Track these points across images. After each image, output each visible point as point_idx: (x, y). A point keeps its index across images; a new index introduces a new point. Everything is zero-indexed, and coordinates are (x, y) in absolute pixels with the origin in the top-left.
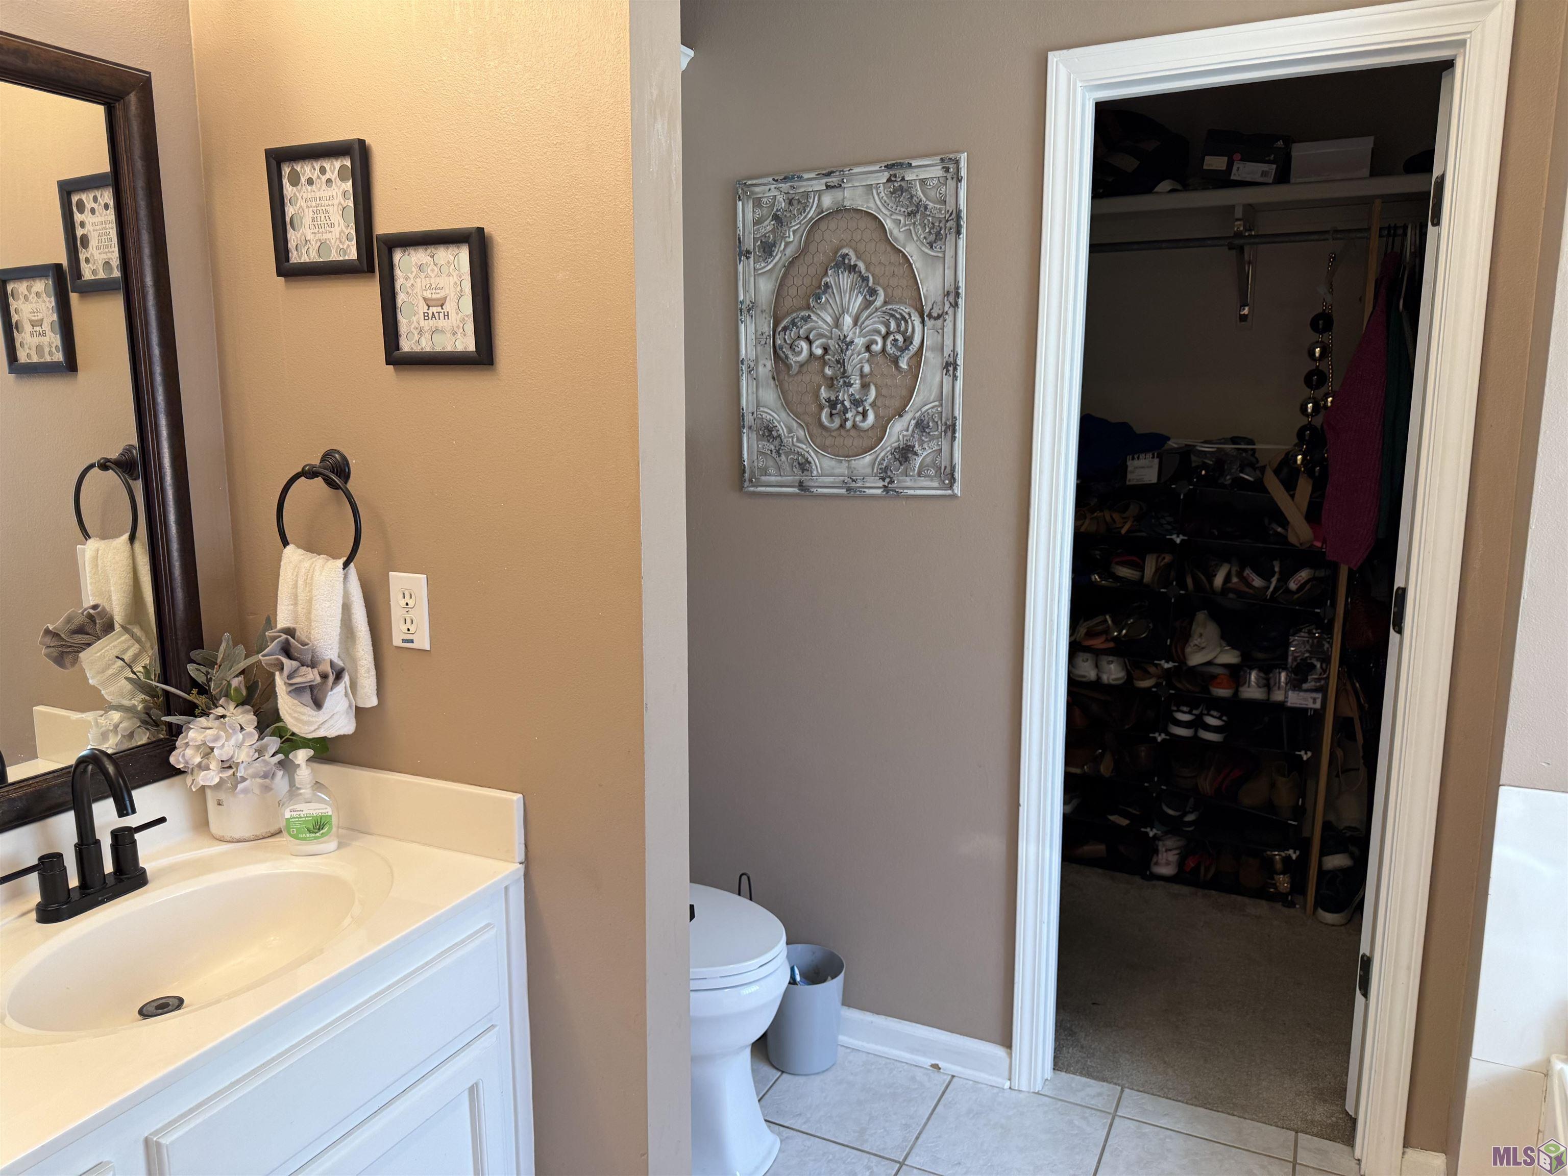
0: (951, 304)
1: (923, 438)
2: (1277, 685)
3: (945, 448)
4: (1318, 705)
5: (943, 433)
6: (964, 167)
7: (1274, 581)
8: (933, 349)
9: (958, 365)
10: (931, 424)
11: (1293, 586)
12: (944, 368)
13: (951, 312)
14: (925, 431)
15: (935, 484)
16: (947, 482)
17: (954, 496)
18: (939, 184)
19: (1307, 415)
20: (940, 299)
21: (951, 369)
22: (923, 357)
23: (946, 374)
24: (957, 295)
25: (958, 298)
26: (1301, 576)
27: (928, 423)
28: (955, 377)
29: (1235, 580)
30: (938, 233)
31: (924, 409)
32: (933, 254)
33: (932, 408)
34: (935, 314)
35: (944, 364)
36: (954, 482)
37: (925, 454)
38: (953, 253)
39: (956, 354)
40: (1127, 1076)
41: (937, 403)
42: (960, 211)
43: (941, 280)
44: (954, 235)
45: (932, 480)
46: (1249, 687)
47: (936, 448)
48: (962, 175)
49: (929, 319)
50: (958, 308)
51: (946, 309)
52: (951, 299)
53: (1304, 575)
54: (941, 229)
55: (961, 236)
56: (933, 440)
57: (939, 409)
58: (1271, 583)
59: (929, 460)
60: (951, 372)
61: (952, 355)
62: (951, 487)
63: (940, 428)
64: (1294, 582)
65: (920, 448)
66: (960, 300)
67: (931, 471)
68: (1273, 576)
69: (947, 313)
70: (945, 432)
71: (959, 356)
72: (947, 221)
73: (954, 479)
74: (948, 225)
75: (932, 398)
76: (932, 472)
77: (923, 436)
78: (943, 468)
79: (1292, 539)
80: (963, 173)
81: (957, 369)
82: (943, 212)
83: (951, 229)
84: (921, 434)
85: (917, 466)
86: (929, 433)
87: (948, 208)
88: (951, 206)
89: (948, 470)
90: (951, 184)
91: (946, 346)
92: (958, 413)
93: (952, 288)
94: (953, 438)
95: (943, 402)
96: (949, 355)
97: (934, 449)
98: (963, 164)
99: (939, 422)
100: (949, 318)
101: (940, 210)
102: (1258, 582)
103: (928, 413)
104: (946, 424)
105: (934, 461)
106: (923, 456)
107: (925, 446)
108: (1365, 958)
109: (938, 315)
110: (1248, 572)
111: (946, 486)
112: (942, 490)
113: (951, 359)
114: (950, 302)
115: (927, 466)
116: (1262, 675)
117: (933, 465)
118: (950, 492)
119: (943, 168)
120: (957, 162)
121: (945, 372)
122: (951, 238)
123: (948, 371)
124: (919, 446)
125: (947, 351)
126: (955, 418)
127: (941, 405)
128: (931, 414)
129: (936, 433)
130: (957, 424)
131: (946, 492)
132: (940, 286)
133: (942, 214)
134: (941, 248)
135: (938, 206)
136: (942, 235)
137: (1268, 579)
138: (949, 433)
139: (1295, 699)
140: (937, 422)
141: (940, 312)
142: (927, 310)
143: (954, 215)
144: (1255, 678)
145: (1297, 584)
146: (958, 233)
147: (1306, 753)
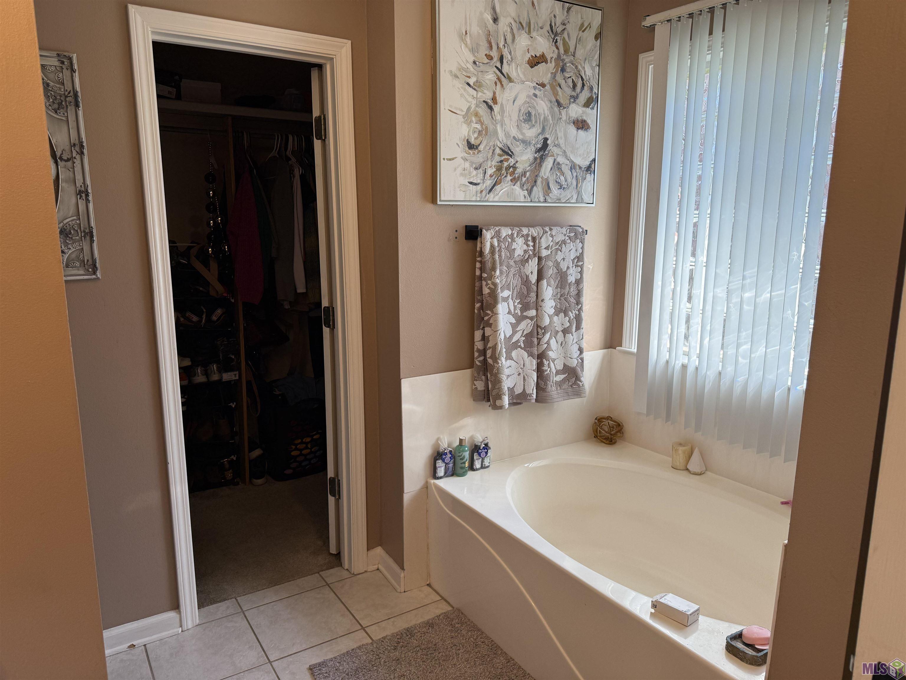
0: (77, 152)
1: (68, 241)
2: (213, 372)
3: (86, 248)
4: (237, 378)
5: (83, 238)
6: (76, 63)
7: (204, 316)
8: (66, 181)
9: (89, 193)
10: (72, 232)
11: (214, 318)
12: (77, 195)
13: (78, 157)
14: (68, 236)
15: (82, 272)
16: (91, 270)
17: (98, 278)
18: (57, 71)
19: (211, 227)
20: (67, 148)
21: (83, 195)
22: (60, 186)
23: (80, 199)
24: (82, 146)
25: (84, 149)
26: (218, 313)
27: (70, 231)
28: (87, 201)
29: (182, 319)
30: (60, 104)
31: (65, 222)
32: (58, 117)
33: (72, 221)
34: (65, 158)
35: (78, 192)
36: (97, 270)
37: (70, 252)
38: (74, 118)
39: (86, 186)
40: (234, 592)
41: (75, 218)
42: (77, 92)
43: (67, 135)
44: (73, 108)
45: (78, 269)
46: (198, 376)
47: (79, 248)
48: (76, 68)
49: (61, 161)
50: (84, 155)
51: (74, 155)
52: (77, 148)
53: (219, 311)
54: (62, 101)
55: (80, 109)
56: (76, 242)
57: (77, 222)
58: (202, 318)
59: (74, 256)
60: (84, 197)
61: (83, 186)
62: (94, 273)
63: (79, 234)
64: (215, 316)
65: (66, 248)
66: (85, 150)
67: (76, 263)
68: (203, 315)
69: (75, 158)
70: (85, 237)
71: (89, 187)
72: (66, 97)
73: (97, 268)
74: (68, 99)
75: (70, 214)
76: (78, 264)
77: (67, 239)
78: (86, 261)
79: (212, 293)
80: (76, 67)
81: (89, 196)
82: (62, 90)
83: (71, 102)
84: (65, 238)
85: (65, 261)
86: (72, 238)
87: (66, 88)
88: (69, 87)
89: (90, 262)
90: (67, 73)
91: (78, 180)
92: (93, 224)
93: (77, 142)
94: (92, 241)
95: (80, 217)
96: (81, 186)
97: (77, 248)
98: (75, 61)
99: (79, 231)
100: (78, 162)
101: (60, 89)
102: (195, 319)
103: (69, 224)
104: (84, 231)
105: (78, 257)
106: (69, 253)
107: (70, 246)
108: (332, 479)
109: (68, 158)
110: (188, 314)
111: (89, 273)
112: (88, 275)
113: (83, 189)
114: (76, 151)
115: (73, 260)
116: (203, 368)
117: (77, 259)
118: (94, 276)
119: (59, 60)
120: (70, 59)
121: (79, 197)
122: (71, 110)
123: (81, 197)
124: (65, 247)
125: (79, 183)
126: (92, 227)
127: (79, 219)
128: (72, 225)
129: (77, 238)
130: (94, 232)
131: (91, 276)
132: (66, 140)
133: (62, 91)
134: (64, 114)
135: (58, 86)
136: (63, 105)
137: (200, 316)
138: (88, 238)
139: (227, 377)
140: (77, 231)
141: (69, 157)
142: (58, 154)
143: (72, 94)
144: (200, 371)
145: (217, 317)
146: (77, 106)
147: (233, 404)
